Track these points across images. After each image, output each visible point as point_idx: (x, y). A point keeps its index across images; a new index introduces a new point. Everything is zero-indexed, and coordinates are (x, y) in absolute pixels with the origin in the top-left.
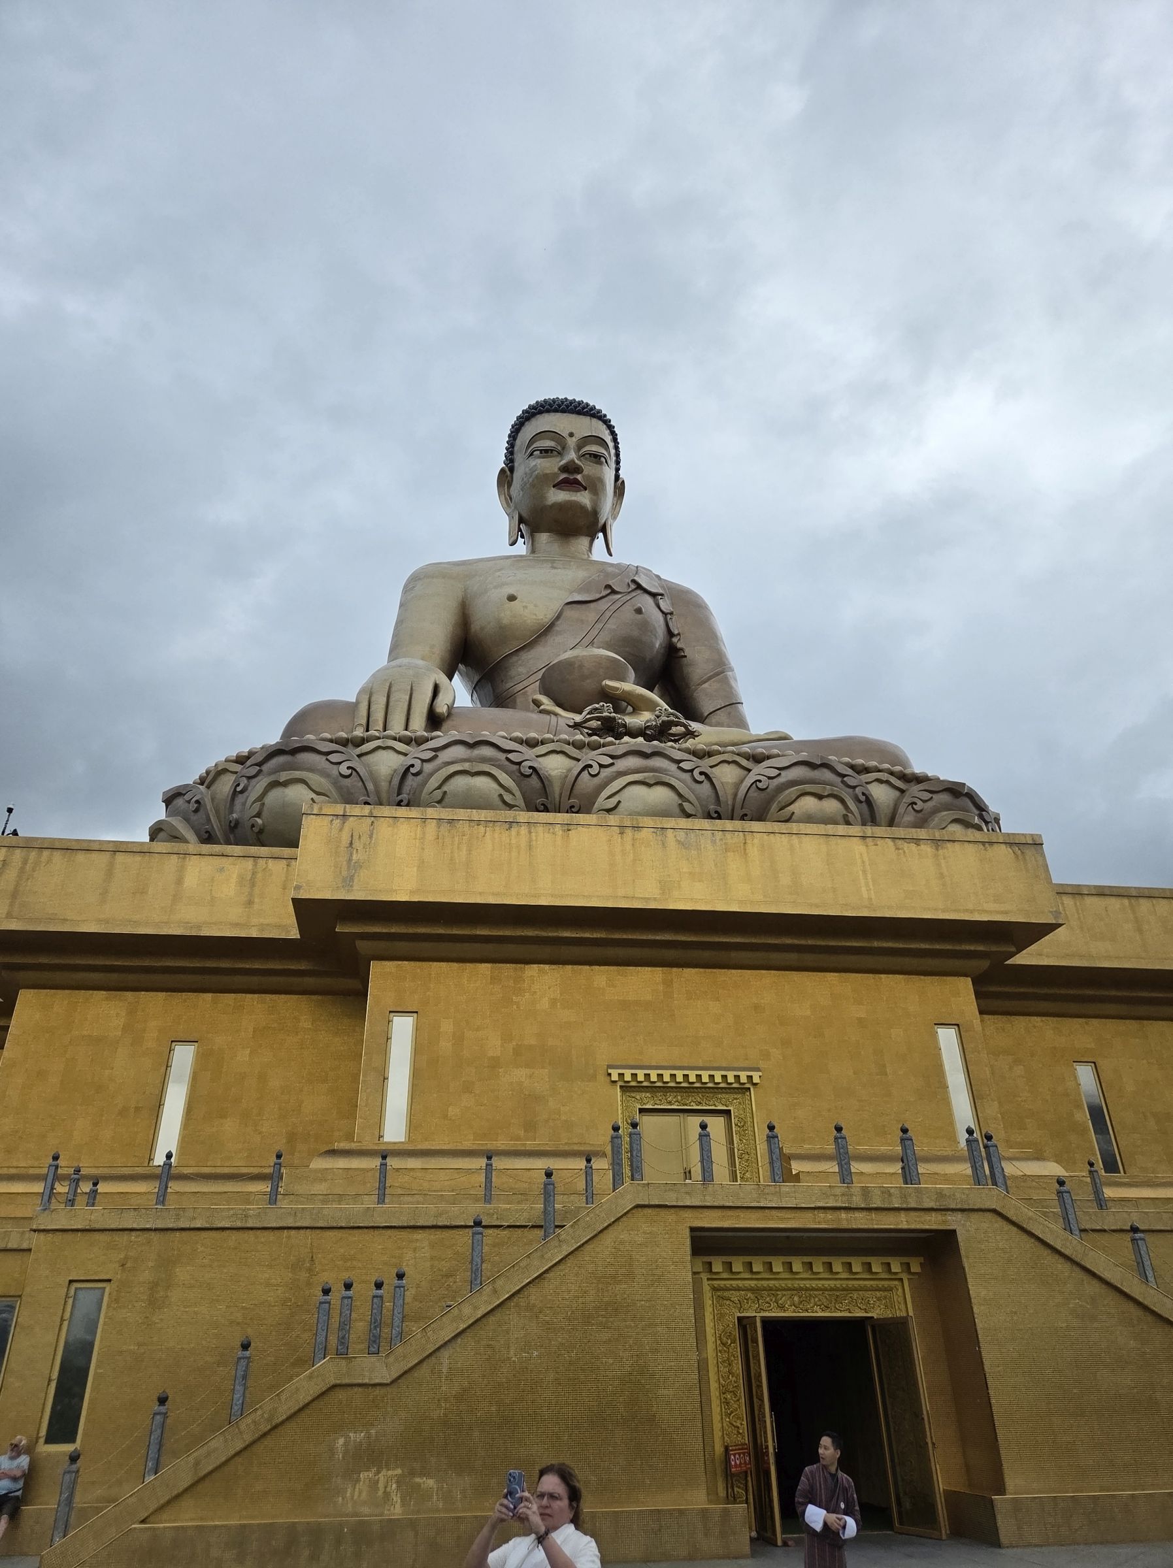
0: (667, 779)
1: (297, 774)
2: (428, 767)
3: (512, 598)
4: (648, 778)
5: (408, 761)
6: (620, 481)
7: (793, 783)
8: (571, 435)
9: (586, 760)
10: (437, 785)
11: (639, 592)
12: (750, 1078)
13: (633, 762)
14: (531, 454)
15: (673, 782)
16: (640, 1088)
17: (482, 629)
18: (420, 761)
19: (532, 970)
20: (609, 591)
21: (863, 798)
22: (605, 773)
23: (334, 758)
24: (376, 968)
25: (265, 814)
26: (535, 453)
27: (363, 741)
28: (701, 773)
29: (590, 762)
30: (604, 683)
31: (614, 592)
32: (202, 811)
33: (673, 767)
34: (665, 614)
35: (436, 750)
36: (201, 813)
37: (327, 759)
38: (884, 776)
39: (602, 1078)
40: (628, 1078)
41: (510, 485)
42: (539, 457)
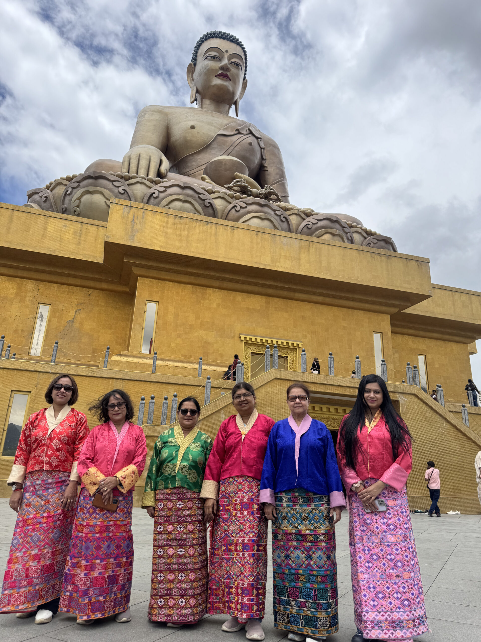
0: (269, 217)
1: (98, 189)
2: (162, 195)
3: (193, 127)
4: (262, 215)
5: (152, 191)
6: (245, 81)
7: (322, 227)
8: (227, 51)
9: (234, 203)
10: (166, 204)
11: (251, 135)
12: (298, 344)
13: (254, 207)
14: (206, 58)
15: (272, 219)
16: (252, 344)
17: (176, 141)
18: (158, 192)
19: (209, 291)
20: (237, 132)
21: (350, 238)
22: (242, 211)
23: (116, 184)
24: (140, 280)
25: (81, 206)
26: (208, 57)
27: (130, 178)
28: (284, 217)
29: (236, 205)
30: (236, 173)
31: (239, 133)
32: (48, 201)
33: (272, 213)
34: (261, 148)
35: (166, 187)
36: (48, 202)
37: (113, 184)
38: (360, 230)
39: (237, 338)
40: (248, 339)
41: (193, 72)
42: (210, 60)
